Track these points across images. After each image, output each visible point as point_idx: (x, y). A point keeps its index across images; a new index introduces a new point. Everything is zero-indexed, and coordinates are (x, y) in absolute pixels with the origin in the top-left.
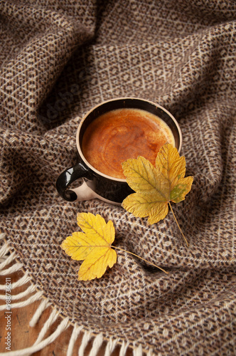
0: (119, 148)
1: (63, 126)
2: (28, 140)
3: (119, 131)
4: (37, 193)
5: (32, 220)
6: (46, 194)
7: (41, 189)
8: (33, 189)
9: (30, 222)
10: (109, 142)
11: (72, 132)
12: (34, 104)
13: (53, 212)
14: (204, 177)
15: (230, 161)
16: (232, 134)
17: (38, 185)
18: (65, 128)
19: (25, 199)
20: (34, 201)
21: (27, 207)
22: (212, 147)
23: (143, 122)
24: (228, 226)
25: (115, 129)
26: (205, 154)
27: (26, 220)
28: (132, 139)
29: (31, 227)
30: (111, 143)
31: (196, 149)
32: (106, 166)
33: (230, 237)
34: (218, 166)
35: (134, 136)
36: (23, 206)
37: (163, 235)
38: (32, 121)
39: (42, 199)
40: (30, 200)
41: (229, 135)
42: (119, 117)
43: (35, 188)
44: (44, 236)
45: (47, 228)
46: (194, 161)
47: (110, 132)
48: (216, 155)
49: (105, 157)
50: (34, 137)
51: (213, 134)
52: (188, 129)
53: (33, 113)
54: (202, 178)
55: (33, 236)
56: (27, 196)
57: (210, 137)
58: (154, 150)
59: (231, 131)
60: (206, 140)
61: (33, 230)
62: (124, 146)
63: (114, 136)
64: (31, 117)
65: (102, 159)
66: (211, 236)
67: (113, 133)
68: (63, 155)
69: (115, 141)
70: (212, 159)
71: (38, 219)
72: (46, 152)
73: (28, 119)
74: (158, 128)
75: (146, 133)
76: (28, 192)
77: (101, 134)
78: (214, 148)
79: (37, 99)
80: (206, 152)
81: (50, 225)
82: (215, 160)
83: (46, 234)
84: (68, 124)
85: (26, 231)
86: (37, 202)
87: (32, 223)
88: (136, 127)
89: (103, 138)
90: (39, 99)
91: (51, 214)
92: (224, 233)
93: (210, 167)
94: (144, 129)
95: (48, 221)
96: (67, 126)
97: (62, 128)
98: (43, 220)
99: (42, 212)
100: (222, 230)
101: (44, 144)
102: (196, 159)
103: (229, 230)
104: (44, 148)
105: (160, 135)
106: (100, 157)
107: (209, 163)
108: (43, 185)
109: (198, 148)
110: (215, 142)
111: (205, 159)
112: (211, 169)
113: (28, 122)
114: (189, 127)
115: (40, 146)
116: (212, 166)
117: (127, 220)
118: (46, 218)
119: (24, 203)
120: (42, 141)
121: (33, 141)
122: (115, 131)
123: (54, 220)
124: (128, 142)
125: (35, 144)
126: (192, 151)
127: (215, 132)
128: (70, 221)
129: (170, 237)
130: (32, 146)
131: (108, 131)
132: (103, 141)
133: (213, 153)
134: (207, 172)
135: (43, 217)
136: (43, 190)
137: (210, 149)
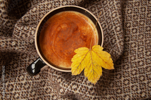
0: (63, 41)
1: (26, 15)
2: (3, 45)
3: (62, 27)
4: (17, 60)
5: (15, 84)
6: (22, 60)
7: (19, 58)
8: (14, 59)
9: (15, 86)
10: (56, 37)
11: (32, 18)
12: (4, 7)
13: (27, 77)
14: (115, 52)
15: (126, 26)
16: (127, 6)
17: (17, 56)
18: (28, 16)
19: (10, 65)
20: (15, 65)
21: (12, 70)
22: (117, 24)
23: (77, 18)
24: (127, 75)
25: (60, 26)
26: (113, 29)
27: (12, 85)
28: (71, 33)
29: (16, 90)
30: (58, 38)
31: (107, 22)
32: (56, 55)
33: (129, 83)
34: (121, 38)
35: (72, 31)
36: (10, 70)
37: (93, 97)
38: (5, 18)
39: (20, 63)
40: (13, 65)
41: (125, 7)
42: (61, 17)
43: (15, 58)
44: (24, 94)
45: (25, 89)
46: (107, 31)
47: (57, 29)
48: (120, 30)
49: (55, 49)
50: (7, 42)
51: (118, 14)
52: (101, 5)
53: (4, 13)
54: (114, 53)
55: (17, 95)
56: (11, 63)
57: (116, 15)
58: (85, 41)
59: (126, 5)
60: (114, 18)
61: (17, 91)
62: (66, 39)
63: (59, 32)
64: (4, 16)
65: (53, 51)
66: (118, 83)
67: (59, 30)
68: (28, 47)
69: (60, 36)
70: (118, 33)
71: (19, 84)
72: (16, 48)
73: (3, 18)
74: (87, 22)
75: (80, 28)
76: (11, 61)
77: (51, 31)
78: (119, 25)
79: (6, 3)
80: (114, 27)
81: (27, 86)
82: (120, 34)
83: (25, 93)
84: (29, 14)
85: (13, 92)
86: (18, 66)
87: (16, 87)
88: (73, 23)
89: (52, 34)
90: (7, 3)
91: (26, 80)
92: (125, 80)
93: (117, 39)
94: (78, 24)
95: (25, 84)
96: (29, 15)
97: (25, 17)
98: (22, 84)
99: (21, 78)
100: (124, 78)
101: (14, 44)
102: (108, 30)
103: (128, 78)
104: (15, 47)
105: (88, 28)
106: (52, 49)
107: (116, 36)
108: (19, 55)
109: (108, 22)
110: (119, 20)
111: (114, 32)
112: (118, 41)
113: (3, 19)
114: (102, 4)
115: (12, 46)
116: (119, 39)
117: (72, 89)
118: (24, 82)
119: (10, 67)
120: (13, 43)
121: (7, 45)
122: (59, 28)
123: (29, 83)
124: (68, 35)
125: (8, 46)
126: (105, 23)
127: (118, 12)
128: (38, 81)
129: (97, 97)
130: (6, 48)
131: (55, 28)
132: (53, 36)
133: (118, 29)
134: (115, 42)
135: (22, 82)
136: (20, 58)
137: (117, 25)
